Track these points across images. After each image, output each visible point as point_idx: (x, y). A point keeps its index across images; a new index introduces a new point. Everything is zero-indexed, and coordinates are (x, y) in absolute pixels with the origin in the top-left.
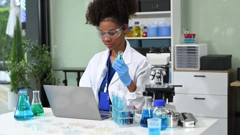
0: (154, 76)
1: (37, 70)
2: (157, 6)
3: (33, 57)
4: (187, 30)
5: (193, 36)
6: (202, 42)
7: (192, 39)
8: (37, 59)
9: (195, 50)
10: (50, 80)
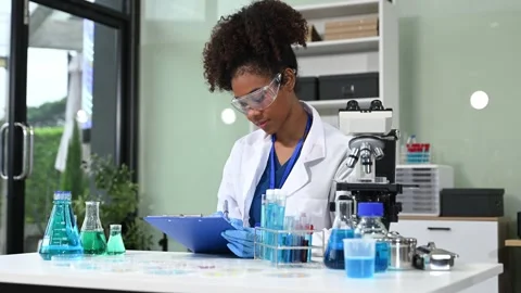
0: (356, 158)
2: (352, 88)
3: (101, 190)
4: (413, 137)
5: (424, 148)
6: (443, 163)
7: (423, 153)
8: (110, 193)
9: (429, 175)
10: (134, 238)
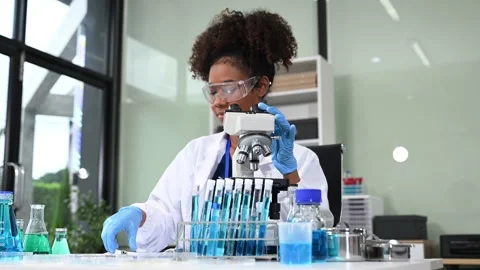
0: (246, 155)
1: (86, 241)
4: (348, 172)
5: (358, 182)
6: (374, 194)
9: (362, 204)
